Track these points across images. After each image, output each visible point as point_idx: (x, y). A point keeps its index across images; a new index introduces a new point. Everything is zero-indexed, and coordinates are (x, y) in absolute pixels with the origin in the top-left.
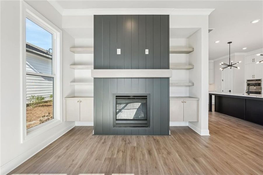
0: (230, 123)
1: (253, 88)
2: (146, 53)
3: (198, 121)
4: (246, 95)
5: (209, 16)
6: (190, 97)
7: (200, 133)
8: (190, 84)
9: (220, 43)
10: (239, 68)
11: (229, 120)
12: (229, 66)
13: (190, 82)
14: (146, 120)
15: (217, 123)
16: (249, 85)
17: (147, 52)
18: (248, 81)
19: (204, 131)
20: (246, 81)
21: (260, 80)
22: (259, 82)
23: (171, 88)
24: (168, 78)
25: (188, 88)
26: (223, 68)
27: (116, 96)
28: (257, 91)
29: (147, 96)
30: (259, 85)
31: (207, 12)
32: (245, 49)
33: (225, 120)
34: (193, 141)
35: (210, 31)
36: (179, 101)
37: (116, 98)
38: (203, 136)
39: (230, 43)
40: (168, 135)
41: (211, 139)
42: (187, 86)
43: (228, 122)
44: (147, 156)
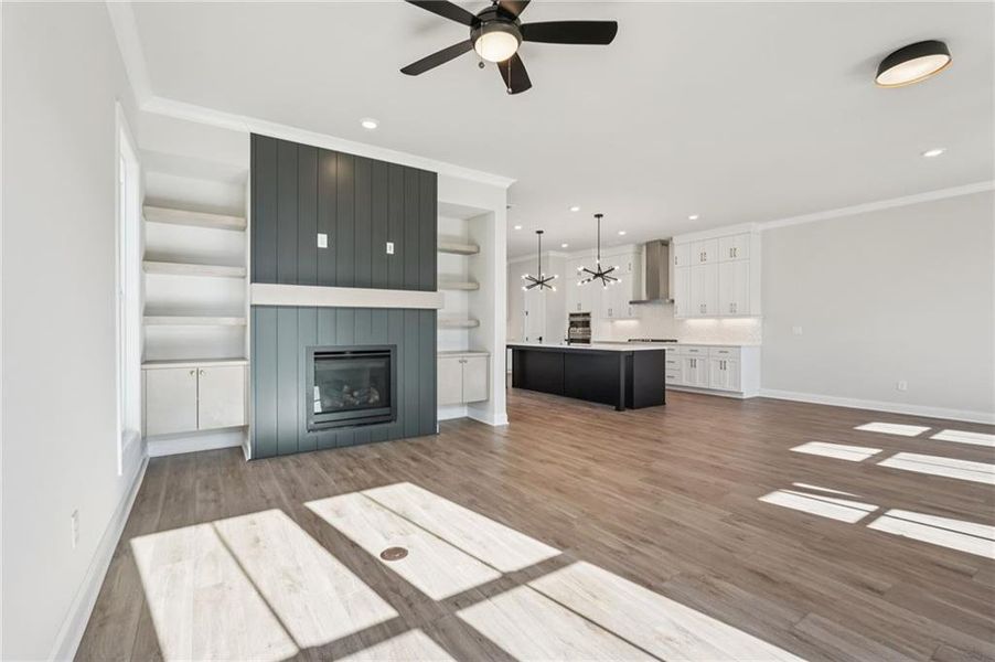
0: (540, 403)
1: (579, 332)
2: (388, 252)
3: (487, 400)
4: (565, 345)
5: (508, 190)
6: (470, 351)
7: (493, 420)
8: (473, 323)
9: (523, 230)
10: (554, 289)
11: (539, 399)
12: (538, 283)
13: (471, 318)
14: (389, 406)
15: (519, 406)
16: (572, 324)
17: (390, 248)
18: (572, 315)
19: (498, 417)
20: (568, 316)
21: (588, 315)
22: (587, 319)
23: (440, 333)
24: (435, 311)
25: (466, 332)
26: (529, 287)
27: (316, 354)
28: (584, 337)
29: (389, 351)
30: (587, 324)
31: (506, 183)
32: (565, 246)
33: (531, 400)
34: (482, 434)
35: (508, 207)
36: (455, 360)
37: (316, 359)
38: (498, 426)
39: (539, 232)
40: (435, 433)
41: (510, 427)
42: (464, 327)
43: (536, 402)
44: (413, 464)
